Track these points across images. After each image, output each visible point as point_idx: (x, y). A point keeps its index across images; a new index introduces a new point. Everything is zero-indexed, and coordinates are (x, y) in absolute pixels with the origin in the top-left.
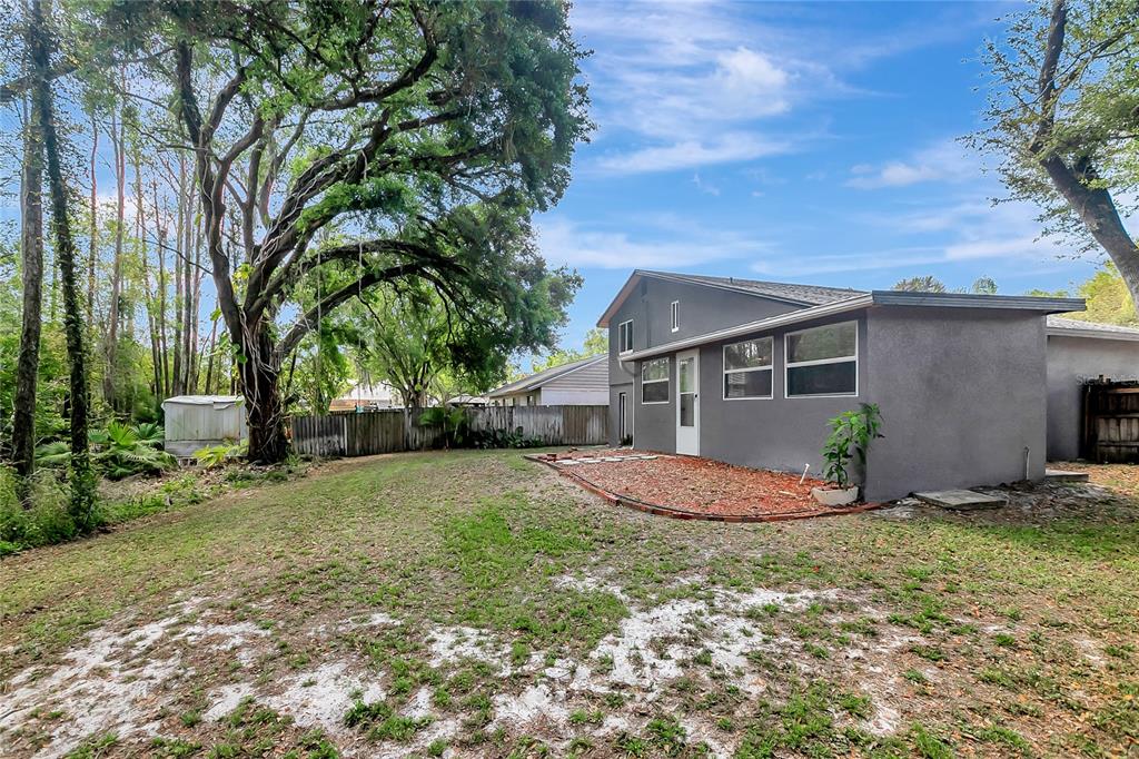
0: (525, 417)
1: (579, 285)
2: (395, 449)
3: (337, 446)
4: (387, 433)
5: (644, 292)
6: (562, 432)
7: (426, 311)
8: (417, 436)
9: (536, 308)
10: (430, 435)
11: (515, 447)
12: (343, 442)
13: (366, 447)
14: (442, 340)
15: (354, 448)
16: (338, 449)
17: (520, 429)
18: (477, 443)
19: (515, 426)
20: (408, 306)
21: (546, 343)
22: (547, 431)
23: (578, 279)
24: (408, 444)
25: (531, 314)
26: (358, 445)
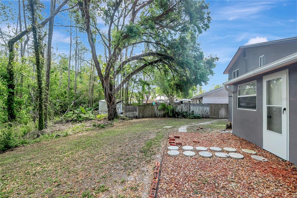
0: (195, 107)
1: (218, 60)
2: (151, 117)
3: (135, 115)
4: (149, 111)
5: (244, 56)
6: (209, 113)
7: (168, 74)
8: (158, 113)
9: (199, 69)
10: (162, 113)
11: (190, 118)
12: (137, 113)
13: (143, 115)
14: (172, 83)
15: (140, 116)
16: (136, 116)
17: (193, 111)
18: (176, 116)
19: (191, 110)
20: (163, 73)
21: (204, 81)
22: (203, 113)
23: (217, 58)
24: (155, 115)
25: (197, 71)
26: (141, 115)
